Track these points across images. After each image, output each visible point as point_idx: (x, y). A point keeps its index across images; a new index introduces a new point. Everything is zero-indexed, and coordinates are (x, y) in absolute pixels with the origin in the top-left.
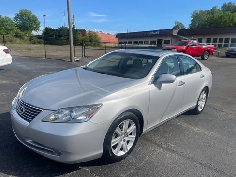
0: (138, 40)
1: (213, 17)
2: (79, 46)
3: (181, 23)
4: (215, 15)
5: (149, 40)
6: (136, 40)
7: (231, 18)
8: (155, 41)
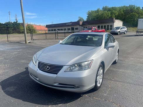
0: (60, 28)
1: (98, 14)
2: (21, 34)
3: (82, 18)
4: (99, 13)
5: (67, 28)
6: (59, 28)
7: (107, 14)
8: (70, 28)
